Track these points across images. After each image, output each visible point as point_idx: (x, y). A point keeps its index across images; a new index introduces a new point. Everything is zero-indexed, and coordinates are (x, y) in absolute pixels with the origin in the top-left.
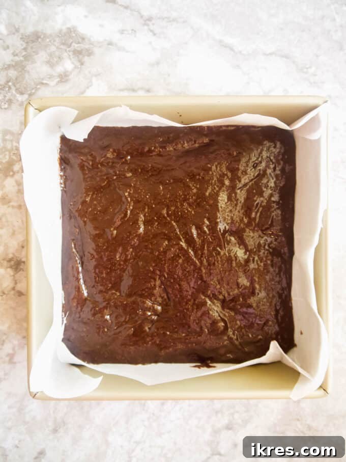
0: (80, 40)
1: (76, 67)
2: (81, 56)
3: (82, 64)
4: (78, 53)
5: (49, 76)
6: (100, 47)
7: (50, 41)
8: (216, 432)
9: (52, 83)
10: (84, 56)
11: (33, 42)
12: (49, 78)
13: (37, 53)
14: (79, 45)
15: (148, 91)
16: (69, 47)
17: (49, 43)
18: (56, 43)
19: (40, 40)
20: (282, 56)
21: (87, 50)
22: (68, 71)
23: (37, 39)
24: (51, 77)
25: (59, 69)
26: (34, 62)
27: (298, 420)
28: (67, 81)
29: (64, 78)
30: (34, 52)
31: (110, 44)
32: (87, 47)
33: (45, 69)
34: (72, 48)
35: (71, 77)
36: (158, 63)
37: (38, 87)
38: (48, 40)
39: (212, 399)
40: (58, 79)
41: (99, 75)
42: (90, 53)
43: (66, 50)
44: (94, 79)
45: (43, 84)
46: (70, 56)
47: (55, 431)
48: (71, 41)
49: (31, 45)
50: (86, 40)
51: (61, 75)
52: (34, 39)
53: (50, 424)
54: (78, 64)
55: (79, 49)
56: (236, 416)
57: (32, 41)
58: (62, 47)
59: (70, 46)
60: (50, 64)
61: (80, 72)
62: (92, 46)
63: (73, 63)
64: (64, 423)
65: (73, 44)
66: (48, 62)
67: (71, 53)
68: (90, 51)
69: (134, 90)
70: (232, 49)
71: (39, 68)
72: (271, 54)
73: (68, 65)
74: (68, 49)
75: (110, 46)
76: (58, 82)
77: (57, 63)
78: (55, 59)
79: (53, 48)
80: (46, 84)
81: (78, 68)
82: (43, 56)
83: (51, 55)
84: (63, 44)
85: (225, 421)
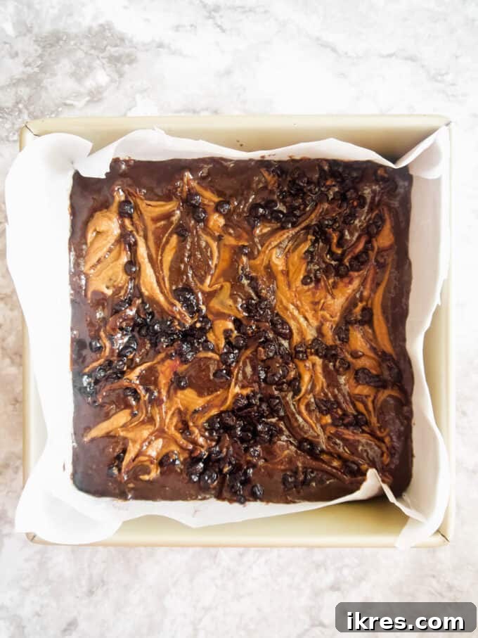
0: (118, 42)
1: (112, 81)
2: (119, 65)
3: (121, 75)
4: (115, 60)
5: (74, 95)
6: (147, 50)
7: (75, 44)
8: (317, 594)
9: (80, 104)
10: (123, 64)
11: (52, 45)
12: (76, 96)
13: (57, 62)
14: (117, 48)
15: (216, 112)
16: (102, 53)
17: (75, 47)
18: (82, 47)
19: (61, 43)
20: (406, 59)
21: (128, 56)
22: (102, 87)
23: (57, 42)
24: (78, 95)
25: (89, 83)
26: (54, 75)
27: (434, 576)
28: (100, 100)
29: (95, 96)
30: (53, 60)
31: (161, 46)
32: (127, 51)
33: (69, 85)
34: (106, 54)
35: (105, 94)
36: (228, 72)
37: (60, 109)
38: (72, 43)
39: (311, 548)
40: (88, 98)
41: (145, 90)
42: (132, 60)
43: (98, 57)
44: (138, 97)
45: (65, 104)
46: (103, 64)
47: (91, 593)
48: (105, 43)
49: (49, 50)
50: (127, 42)
51: (92, 92)
52: (53, 43)
53: (84, 582)
54: (116, 76)
55: (117, 54)
56: (346, 572)
57: (49, 44)
58: (93, 52)
59: (104, 50)
60: (77, 76)
61: (118, 88)
62: (134, 50)
63: (108, 75)
64: (103, 581)
65: (109, 48)
66: (73, 74)
67: (105, 61)
68: (133, 57)
69: (194, 112)
70: (334, 50)
71: (60, 83)
72: (390, 56)
73: (101, 77)
74: (101, 55)
75: (160, 49)
76: (89, 102)
77: (86, 75)
78: (83, 70)
79: (80, 54)
80: (72, 105)
81: (115, 81)
82: (65, 65)
83: (77, 64)
84: (93, 48)
85: (329, 579)
